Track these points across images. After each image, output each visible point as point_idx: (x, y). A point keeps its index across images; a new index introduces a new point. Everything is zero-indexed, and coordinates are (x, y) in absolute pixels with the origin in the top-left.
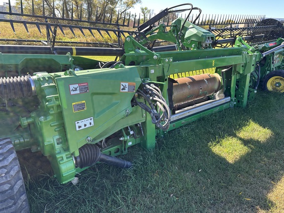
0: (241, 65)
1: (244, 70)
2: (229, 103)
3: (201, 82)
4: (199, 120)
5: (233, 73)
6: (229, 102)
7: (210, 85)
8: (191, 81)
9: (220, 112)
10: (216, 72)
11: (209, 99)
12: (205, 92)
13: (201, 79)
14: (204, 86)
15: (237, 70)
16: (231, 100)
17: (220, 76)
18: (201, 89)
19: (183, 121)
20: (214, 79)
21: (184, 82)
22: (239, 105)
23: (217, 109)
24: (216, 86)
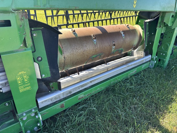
0: (172, 14)
1: (173, 22)
2: (149, 63)
3: (116, 34)
4: (107, 90)
5: (158, 25)
6: (150, 61)
7: (128, 39)
8: (100, 32)
9: (137, 74)
10: (137, 23)
11: (126, 55)
12: (120, 49)
13: (116, 31)
14: (119, 42)
15: (165, 21)
16: (152, 59)
17: (142, 29)
18: (114, 45)
19: (81, 95)
20: (134, 31)
21: (87, 34)
22: (160, 65)
23: (134, 72)
24: (136, 42)
